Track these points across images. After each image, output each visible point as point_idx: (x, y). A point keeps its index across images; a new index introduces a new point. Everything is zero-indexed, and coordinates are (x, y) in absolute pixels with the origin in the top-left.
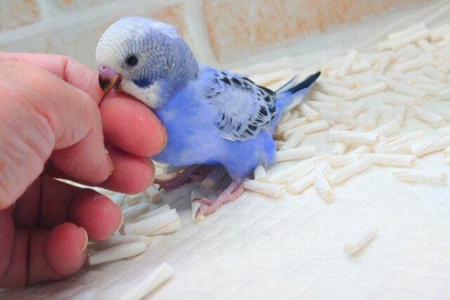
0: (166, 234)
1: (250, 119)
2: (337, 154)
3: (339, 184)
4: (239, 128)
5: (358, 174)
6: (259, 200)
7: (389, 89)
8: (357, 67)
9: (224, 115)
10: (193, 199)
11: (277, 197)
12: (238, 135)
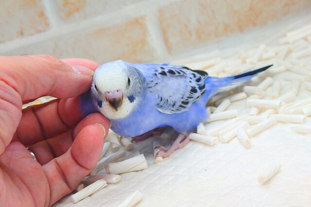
0: (137, 171)
1: (182, 98)
2: (253, 115)
3: (254, 136)
4: (174, 105)
5: (268, 128)
6: (200, 147)
7: (288, 70)
8: (265, 56)
9: (161, 98)
10: (154, 147)
11: (212, 145)
12: (175, 110)
